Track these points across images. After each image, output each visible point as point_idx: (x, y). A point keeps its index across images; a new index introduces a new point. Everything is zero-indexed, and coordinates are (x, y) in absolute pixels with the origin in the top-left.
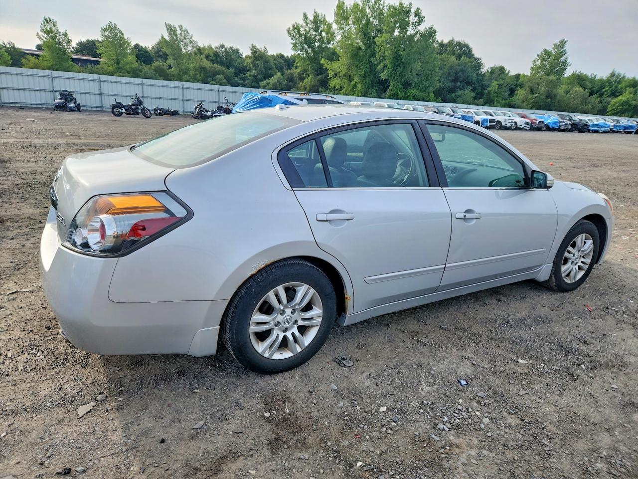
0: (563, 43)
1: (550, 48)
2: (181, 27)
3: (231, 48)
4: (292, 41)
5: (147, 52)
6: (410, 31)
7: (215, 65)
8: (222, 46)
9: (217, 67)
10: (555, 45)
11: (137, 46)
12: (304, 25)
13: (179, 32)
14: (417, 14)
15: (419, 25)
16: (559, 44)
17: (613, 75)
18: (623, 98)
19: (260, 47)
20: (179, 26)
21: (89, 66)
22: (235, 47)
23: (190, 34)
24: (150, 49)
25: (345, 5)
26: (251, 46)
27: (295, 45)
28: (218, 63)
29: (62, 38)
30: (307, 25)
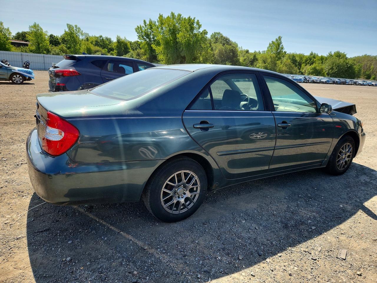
0: (280, 38)
1: (274, 40)
2: (76, 26)
3: (106, 38)
4: (138, 35)
5: (57, 39)
6: (195, 32)
7: (96, 47)
8: (101, 37)
9: (97, 48)
10: (276, 39)
11: (51, 36)
12: (145, 26)
13: (75, 28)
14: (198, 23)
15: (199, 29)
16: (278, 38)
17: (312, 54)
18: (313, 66)
19: (122, 38)
20: (75, 25)
21: (22, 47)
22: (109, 37)
23: (82, 30)
24: (60, 37)
25: (163, 17)
26: (117, 36)
27: (139, 37)
28: (98, 45)
29: (6, 32)
30: (146, 26)
